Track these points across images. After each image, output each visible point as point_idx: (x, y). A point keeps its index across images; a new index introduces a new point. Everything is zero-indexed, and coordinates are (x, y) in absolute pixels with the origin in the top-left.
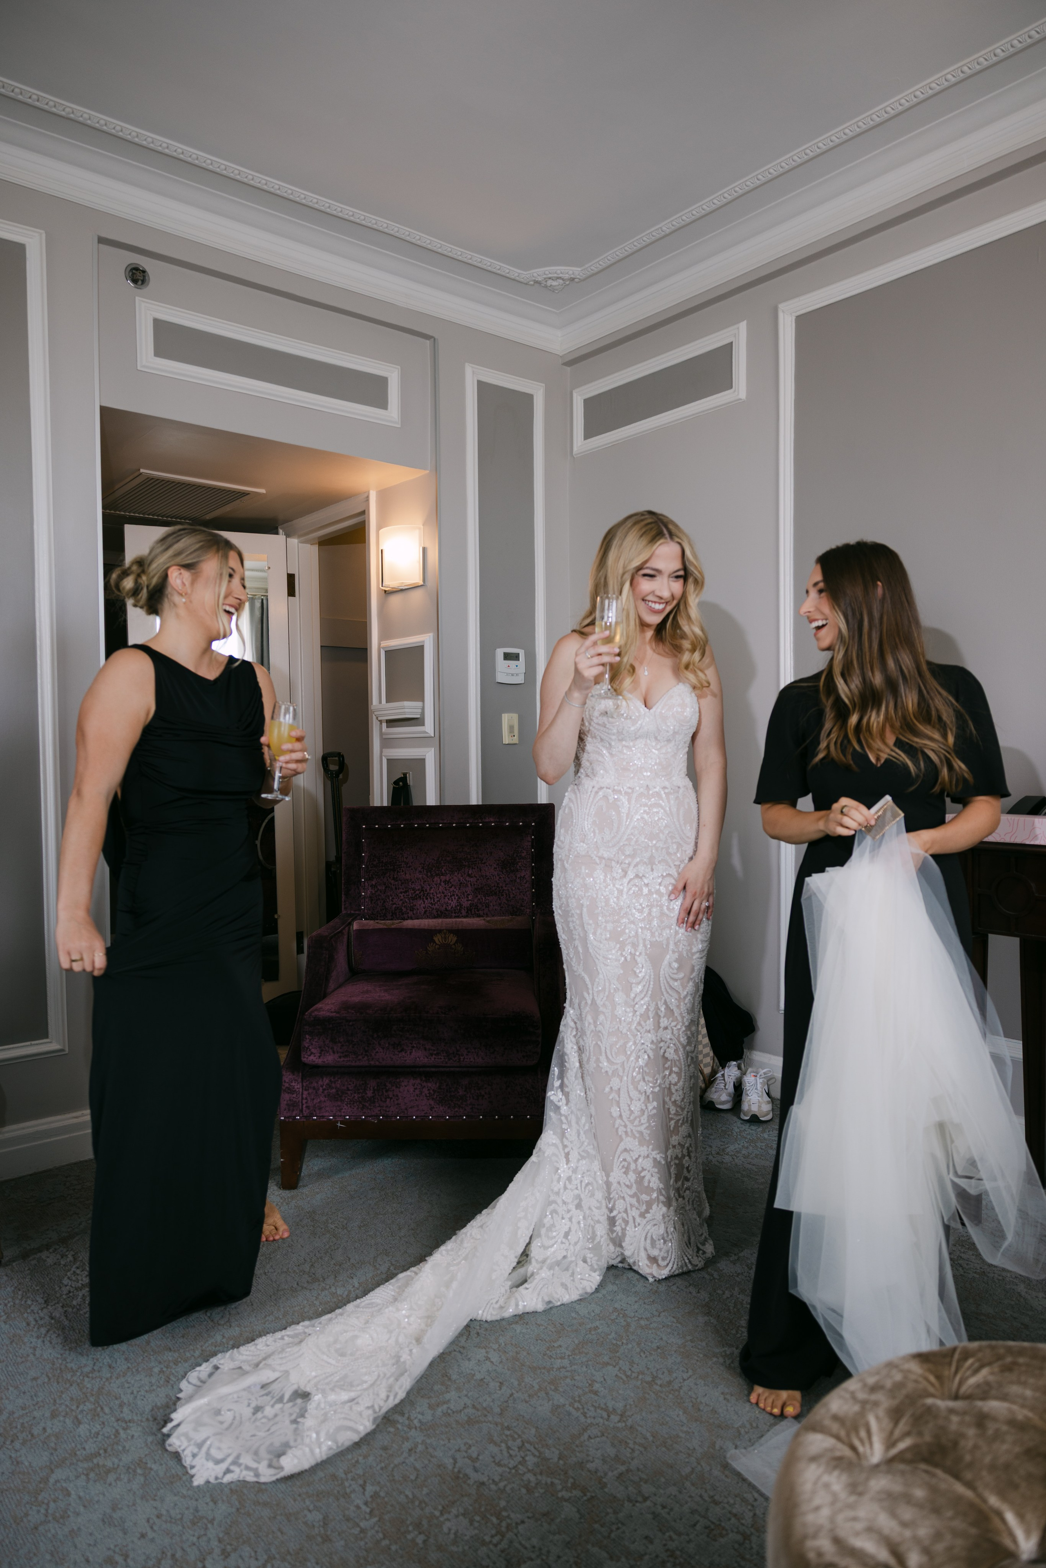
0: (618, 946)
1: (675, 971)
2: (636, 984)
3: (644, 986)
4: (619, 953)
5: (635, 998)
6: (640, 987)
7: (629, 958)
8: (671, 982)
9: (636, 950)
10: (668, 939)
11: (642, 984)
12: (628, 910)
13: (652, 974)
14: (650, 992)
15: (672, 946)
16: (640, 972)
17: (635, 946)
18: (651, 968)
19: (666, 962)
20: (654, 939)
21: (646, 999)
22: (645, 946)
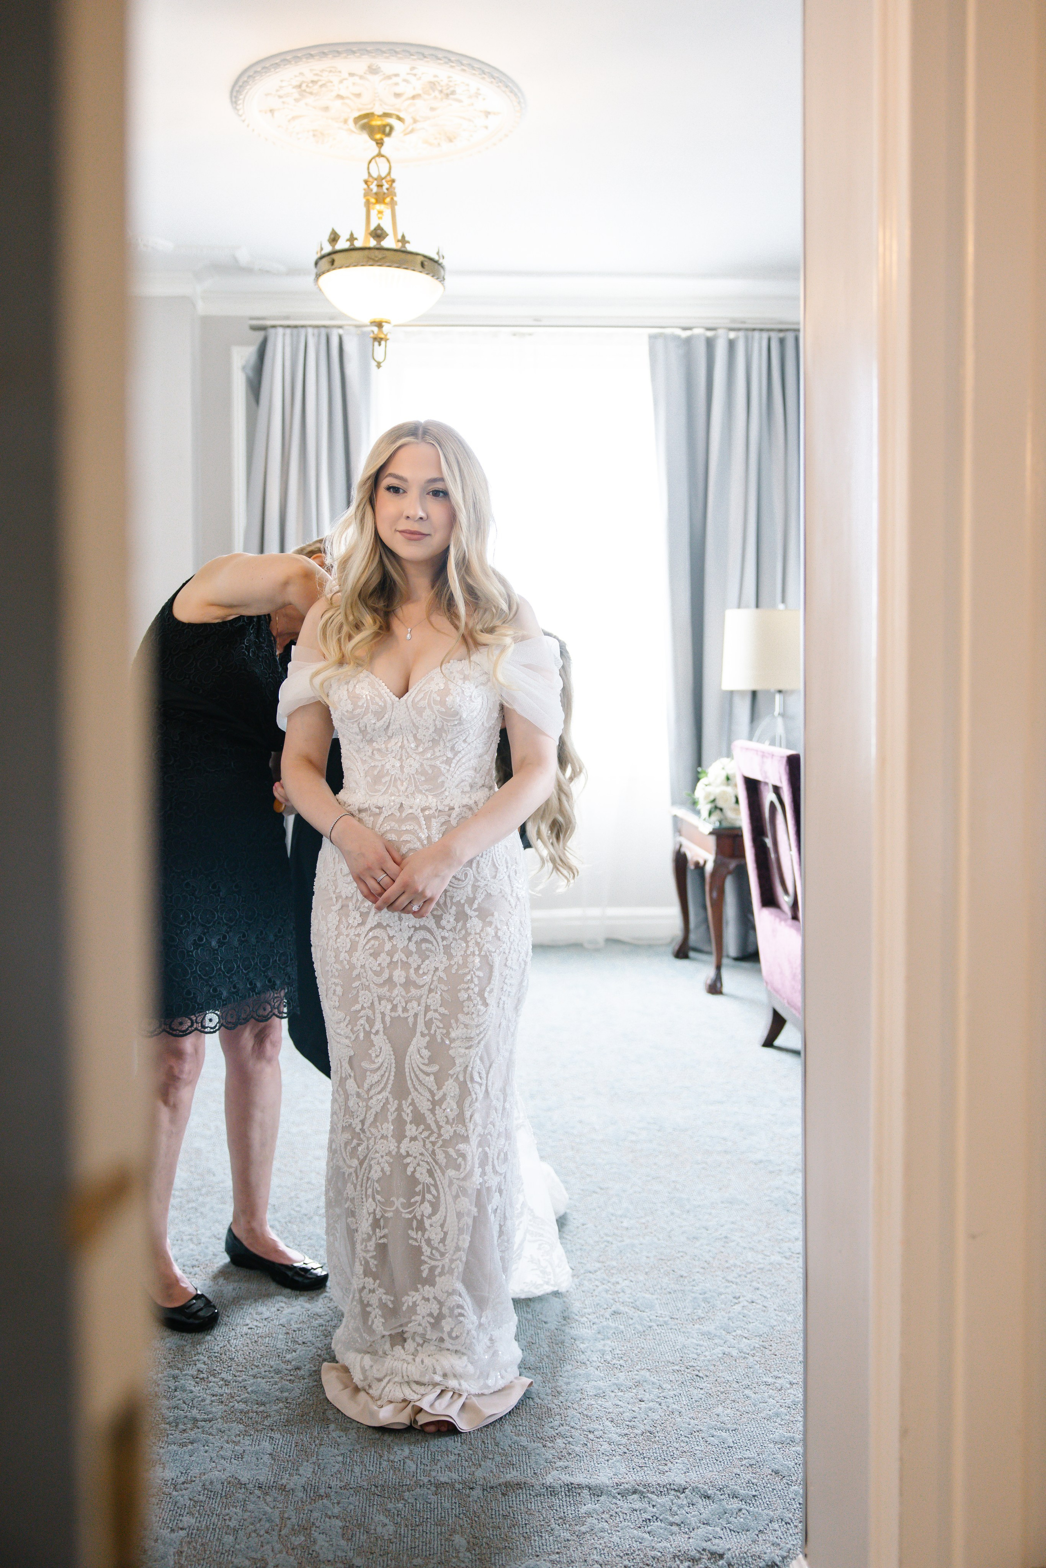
0: (348, 1018)
1: (426, 1061)
2: (371, 1071)
3: (383, 1076)
4: (350, 1027)
5: (369, 1090)
6: (376, 1077)
7: (362, 1035)
8: (422, 1076)
9: (371, 1027)
10: (416, 1015)
11: (379, 1073)
12: (363, 970)
13: (393, 1061)
14: (390, 1086)
15: (421, 1027)
16: (377, 1056)
17: (371, 1022)
18: (392, 1053)
19: (412, 1048)
20: (397, 1015)
21: (385, 1094)
22: (383, 1022)
